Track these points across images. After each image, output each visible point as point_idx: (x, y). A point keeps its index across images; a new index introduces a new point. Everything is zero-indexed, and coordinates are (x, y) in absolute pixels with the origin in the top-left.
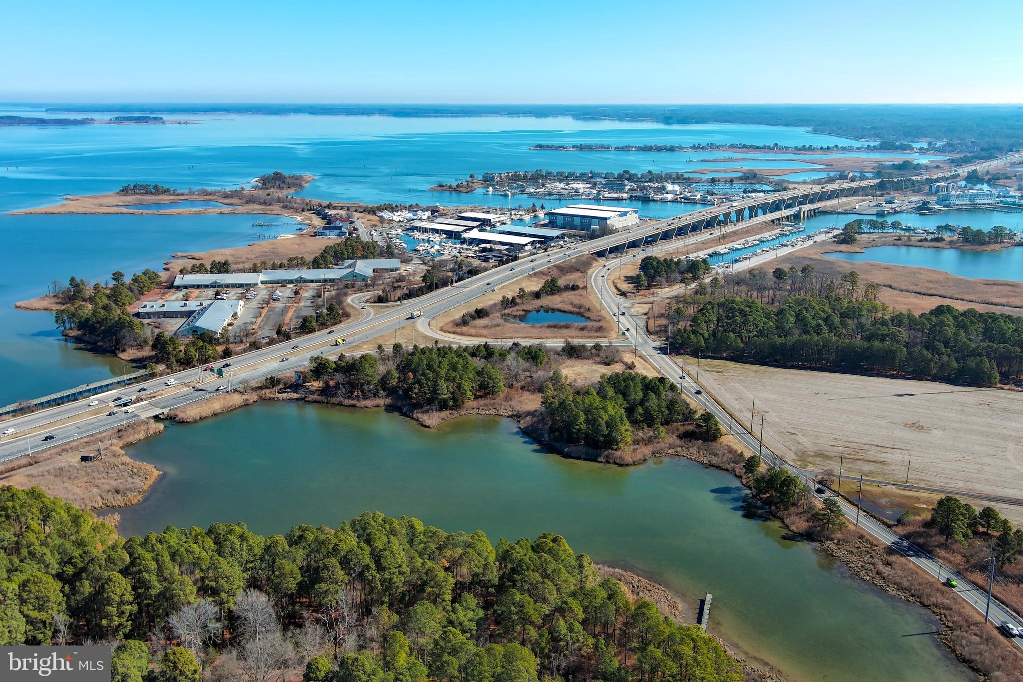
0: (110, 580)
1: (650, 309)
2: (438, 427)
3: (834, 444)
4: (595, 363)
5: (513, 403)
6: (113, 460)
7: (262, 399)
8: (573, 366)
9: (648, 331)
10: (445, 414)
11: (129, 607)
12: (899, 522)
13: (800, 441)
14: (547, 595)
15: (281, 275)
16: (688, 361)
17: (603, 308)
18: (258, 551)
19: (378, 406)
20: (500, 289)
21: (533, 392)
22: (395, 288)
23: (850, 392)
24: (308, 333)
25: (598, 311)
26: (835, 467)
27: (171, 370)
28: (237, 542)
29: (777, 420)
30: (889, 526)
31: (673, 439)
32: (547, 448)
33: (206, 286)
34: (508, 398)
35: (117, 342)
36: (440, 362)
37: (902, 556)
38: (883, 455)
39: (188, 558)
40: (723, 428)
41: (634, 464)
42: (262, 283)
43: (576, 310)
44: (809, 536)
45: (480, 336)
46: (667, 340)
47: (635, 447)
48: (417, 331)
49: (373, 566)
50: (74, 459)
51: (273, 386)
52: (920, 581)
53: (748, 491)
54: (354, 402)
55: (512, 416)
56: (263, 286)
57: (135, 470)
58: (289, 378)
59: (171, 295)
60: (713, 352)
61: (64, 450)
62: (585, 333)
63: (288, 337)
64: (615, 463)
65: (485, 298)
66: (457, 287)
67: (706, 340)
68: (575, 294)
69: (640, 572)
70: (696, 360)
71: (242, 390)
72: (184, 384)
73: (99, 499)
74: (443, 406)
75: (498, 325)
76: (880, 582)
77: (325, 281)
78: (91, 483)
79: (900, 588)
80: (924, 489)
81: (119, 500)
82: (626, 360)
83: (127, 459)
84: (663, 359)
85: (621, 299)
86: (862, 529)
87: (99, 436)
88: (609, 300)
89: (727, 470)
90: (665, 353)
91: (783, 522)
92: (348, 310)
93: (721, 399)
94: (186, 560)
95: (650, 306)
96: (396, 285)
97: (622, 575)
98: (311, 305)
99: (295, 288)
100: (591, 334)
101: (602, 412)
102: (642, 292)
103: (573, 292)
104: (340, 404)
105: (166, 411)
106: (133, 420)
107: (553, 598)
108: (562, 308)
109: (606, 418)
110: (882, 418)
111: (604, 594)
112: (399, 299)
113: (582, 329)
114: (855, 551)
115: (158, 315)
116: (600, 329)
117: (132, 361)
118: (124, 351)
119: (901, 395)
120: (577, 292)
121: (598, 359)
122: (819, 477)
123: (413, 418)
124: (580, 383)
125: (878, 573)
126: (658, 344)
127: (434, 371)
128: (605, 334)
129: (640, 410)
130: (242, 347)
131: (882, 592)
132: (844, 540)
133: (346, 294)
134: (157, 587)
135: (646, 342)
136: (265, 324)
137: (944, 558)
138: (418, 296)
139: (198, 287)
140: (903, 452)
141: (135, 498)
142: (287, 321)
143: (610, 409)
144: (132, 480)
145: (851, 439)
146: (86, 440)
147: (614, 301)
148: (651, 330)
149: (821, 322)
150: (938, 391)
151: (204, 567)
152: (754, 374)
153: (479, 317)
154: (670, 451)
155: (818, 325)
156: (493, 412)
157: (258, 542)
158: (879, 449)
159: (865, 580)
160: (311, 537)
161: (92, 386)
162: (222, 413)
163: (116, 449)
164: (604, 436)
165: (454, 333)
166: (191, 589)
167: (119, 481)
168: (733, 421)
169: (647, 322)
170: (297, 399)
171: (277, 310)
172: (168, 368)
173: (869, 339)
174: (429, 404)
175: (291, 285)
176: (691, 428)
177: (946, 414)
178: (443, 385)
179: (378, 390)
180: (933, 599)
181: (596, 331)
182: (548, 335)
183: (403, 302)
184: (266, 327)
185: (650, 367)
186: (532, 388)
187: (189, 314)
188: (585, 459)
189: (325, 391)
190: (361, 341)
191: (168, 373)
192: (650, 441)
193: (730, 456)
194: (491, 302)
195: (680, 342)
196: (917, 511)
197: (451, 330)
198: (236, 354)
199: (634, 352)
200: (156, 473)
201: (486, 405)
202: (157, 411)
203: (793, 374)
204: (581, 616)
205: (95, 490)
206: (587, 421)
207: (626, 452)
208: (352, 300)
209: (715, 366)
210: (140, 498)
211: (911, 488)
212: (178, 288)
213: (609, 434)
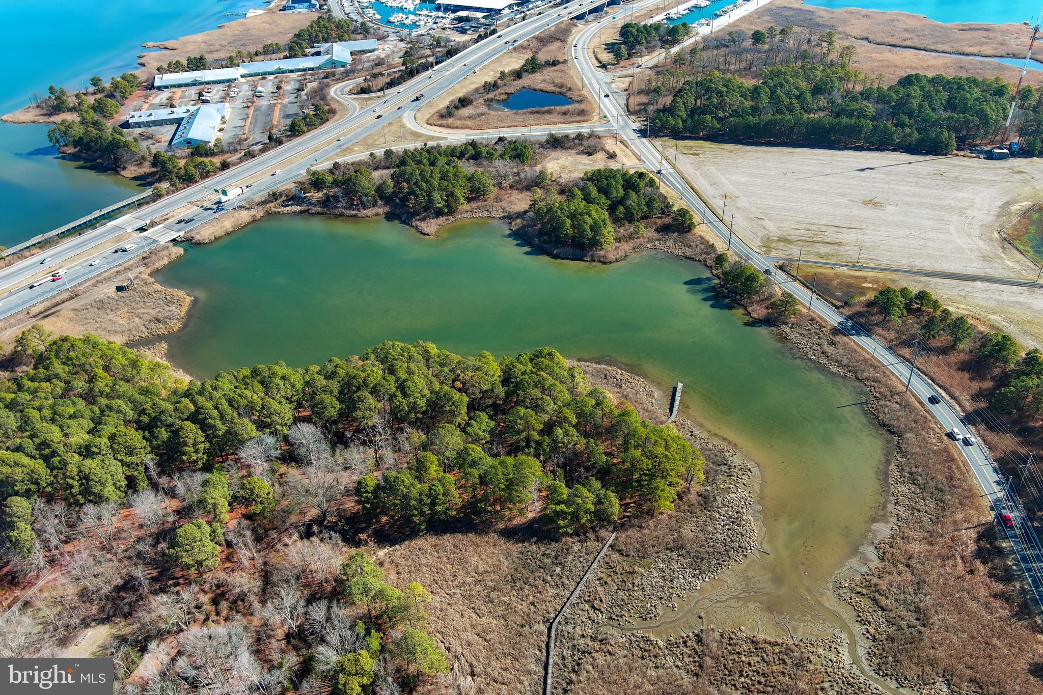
0: (183, 428)
1: (630, 83)
2: (437, 234)
3: (797, 227)
4: (579, 153)
5: (503, 204)
6: (145, 289)
7: (268, 214)
8: (558, 159)
9: (628, 111)
10: (441, 220)
11: (202, 445)
12: (846, 304)
13: (766, 226)
14: (546, 408)
15: (260, 66)
16: (667, 143)
17: (584, 86)
18: (299, 386)
19: (377, 215)
20: (481, 70)
21: (521, 190)
22: (374, 76)
23: (815, 169)
24: (298, 136)
25: (579, 90)
26: (794, 251)
27: (175, 189)
28: (281, 383)
29: (747, 205)
30: (837, 308)
31: (651, 233)
32: (538, 250)
33: (187, 85)
34: (498, 199)
35: (117, 160)
36: (432, 172)
37: (845, 335)
38: (840, 236)
39: (242, 402)
40: (696, 219)
41: (617, 260)
42: (242, 76)
43: (558, 90)
44: (767, 322)
45: (466, 128)
46: (647, 120)
47: (617, 244)
48: (404, 127)
49: (399, 394)
50: (110, 290)
51: (276, 199)
52: (858, 358)
53: (717, 281)
54: (355, 212)
55: (504, 218)
56: (243, 80)
57: (168, 297)
58: (290, 190)
59: (155, 97)
60: (691, 132)
61: (98, 282)
62: (567, 118)
63: (280, 143)
64: (600, 261)
65: (468, 82)
66: (438, 71)
67: (684, 121)
68: (556, 71)
69: (623, 366)
70: (674, 141)
71: (248, 206)
72: (191, 203)
73: (143, 328)
74: (439, 213)
75: (483, 114)
76: (823, 361)
77: (305, 70)
78: (133, 314)
79: (840, 364)
80: (872, 268)
81: (161, 329)
82: (607, 147)
83: (158, 287)
84: (643, 143)
85: (601, 73)
86: (814, 312)
87: (126, 265)
88: (590, 75)
89: (700, 261)
90: (645, 137)
91: (746, 309)
92: (334, 106)
93: (695, 186)
94: (242, 404)
95: (630, 79)
96: (375, 71)
97: (608, 370)
98: (295, 100)
99: (277, 80)
100: (574, 119)
101: (586, 217)
102: (622, 63)
103: (554, 68)
104: (342, 215)
105: (182, 234)
106: (154, 246)
107: (551, 407)
108: (544, 89)
109: (590, 221)
110: (843, 195)
111: (592, 402)
112: (382, 89)
113: (565, 114)
114: (806, 333)
115: (148, 124)
116: (582, 113)
117: (135, 179)
118: (124, 168)
119: (862, 170)
120: (557, 67)
121: (581, 149)
122: (781, 263)
123: (412, 226)
124: (565, 178)
125: (823, 353)
126: (638, 126)
127: (427, 182)
128: (587, 118)
129: (621, 209)
130: (238, 155)
131: (823, 369)
132: (797, 324)
133: (328, 85)
134: (222, 429)
135: (627, 124)
136: (255, 126)
137: (880, 335)
138: (400, 83)
139: (179, 86)
140: (858, 231)
141: (176, 325)
142: (275, 123)
143: (593, 213)
144: (168, 308)
145: (813, 221)
146: (115, 269)
147: (594, 76)
148: (631, 110)
149: (794, 101)
150: (898, 162)
151: (258, 409)
152: (728, 154)
153: (464, 106)
154: (649, 246)
155: (791, 104)
156: (486, 214)
157: (297, 378)
158: (836, 229)
159: (810, 360)
160: (342, 372)
161: (105, 211)
162: (233, 232)
163: (145, 276)
164: (588, 239)
165: (440, 126)
166: (251, 427)
167: (158, 310)
168: (707, 209)
169: (627, 99)
170: (301, 212)
171: (263, 108)
172: (172, 185)
173: (838, 115)
174: (425, 211)
175: (271, 77)
176: (667, 220)
177: (902, 188)
178: (437, 196)
179: (376, 201)
180: (866, 374)
181: (578, 115)
182: (532, 122)
183: (387, 92)
184: (256, 130)
185: (630, 153)
186: (520, 186)
187: (179, 122)
188: (573, 259)
189: (326, 202)
190: (351, 143)
191: (173, 192)
192: (630, 237)
193: (703, 247)
194: (474, 87)
195: (659, 125)
196: (863, 292)
197: (437, 123)
198: (234, 165)
199: (615, 136)
200: (189, 299)
201: (478, 208)
202: (174, 235)
203: (765, 152)
204: (574, 420)
205: (137, 320)
206: (573, 226)
207: (610, 250)
208: (335, 91)
209: (691, 148)
210: (179, 325)
211: (861, 268)
212: (159, 88)
213: (594, 237)
